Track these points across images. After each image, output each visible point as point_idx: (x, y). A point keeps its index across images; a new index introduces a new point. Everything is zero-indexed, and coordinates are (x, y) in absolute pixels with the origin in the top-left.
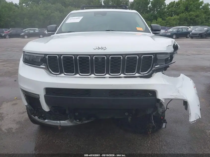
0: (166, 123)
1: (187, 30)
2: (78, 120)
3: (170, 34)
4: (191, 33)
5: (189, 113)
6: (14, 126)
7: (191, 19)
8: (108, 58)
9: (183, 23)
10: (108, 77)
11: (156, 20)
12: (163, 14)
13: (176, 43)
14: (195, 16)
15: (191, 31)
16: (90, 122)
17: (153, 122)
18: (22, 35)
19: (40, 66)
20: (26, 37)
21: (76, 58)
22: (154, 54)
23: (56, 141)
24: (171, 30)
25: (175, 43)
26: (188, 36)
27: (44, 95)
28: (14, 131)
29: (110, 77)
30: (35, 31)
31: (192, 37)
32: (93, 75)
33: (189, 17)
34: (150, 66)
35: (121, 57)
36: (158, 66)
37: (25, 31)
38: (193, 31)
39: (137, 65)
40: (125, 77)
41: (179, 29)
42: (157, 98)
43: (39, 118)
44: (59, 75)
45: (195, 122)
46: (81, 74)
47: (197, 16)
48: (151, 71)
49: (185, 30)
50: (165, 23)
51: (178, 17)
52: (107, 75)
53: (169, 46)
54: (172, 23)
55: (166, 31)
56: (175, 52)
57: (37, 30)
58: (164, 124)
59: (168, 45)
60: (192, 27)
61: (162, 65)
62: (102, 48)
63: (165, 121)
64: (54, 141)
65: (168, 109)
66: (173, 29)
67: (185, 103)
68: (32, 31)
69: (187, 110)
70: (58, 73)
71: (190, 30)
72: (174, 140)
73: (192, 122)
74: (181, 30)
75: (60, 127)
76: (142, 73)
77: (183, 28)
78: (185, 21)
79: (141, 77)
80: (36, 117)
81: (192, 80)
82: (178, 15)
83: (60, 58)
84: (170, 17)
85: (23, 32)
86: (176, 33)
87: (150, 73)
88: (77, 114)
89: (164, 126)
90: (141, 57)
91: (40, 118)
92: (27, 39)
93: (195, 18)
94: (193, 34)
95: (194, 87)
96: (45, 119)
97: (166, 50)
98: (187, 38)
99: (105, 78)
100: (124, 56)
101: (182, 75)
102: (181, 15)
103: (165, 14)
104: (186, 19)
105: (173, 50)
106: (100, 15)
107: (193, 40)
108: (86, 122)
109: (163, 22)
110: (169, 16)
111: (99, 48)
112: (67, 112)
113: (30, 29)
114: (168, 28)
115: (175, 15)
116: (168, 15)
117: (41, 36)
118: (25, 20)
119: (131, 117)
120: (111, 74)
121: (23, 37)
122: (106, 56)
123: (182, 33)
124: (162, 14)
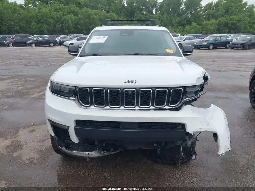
0: (196, 154)
1: (226, 39)
2: (105, 151)
3: (206, 44)
4: (231, 43)
5: (219, 145)
6: (35, 156)
7: (232, 24)
8: (138, 91)
9: (223, 29)
10: (137, 109)
11: (190, 26)
12: (199, 17)
13: (207, 74)
14: (237, 21)
15: (231, 40)
16: (117, 153)
17: (182, 154)
18: (29, 43)
19: (70, 97)
20: (33, 45)
21: (106, 91)
22: (184, 88)
23: (81, 172)
24: (207, 39)
25: (205, 74)
26: (228, 46)
27: (74, 127)
28: (35, 161)
29: (139, 110)
30: (44, 39)
31: (232, 48)
32: (122, 108)
33: (230, 22)
34: (179, 99)
35: (150, 91)
36: (188, 98)
37: (32, 38)
38: (233, 40)
39: (167, 96)
40: (155, 110)
41: (216, 38)
42: (186, 131)
43: (66, 149)
44: (90, 107)
45: (225, 154)
46: (111, 106)
47: (239, 21)
48: (181, 104)
49: (224, 39)
50: (201, 29)
51: (217, 22)
52: (137, 108)
53: (199, 78)
54: (209, 29)
55: (202, 40)
56: (205, 83)
57: (47, 37)
58: (194, 156)
59: (197, 78)
60: (233, 35)
61: (192, 97)
62: (132, 82)
63: (195, 153)
64: (80, 172)
65: (198, 140)
66: (209, 38)
67: (215, 135)
68: (41, 39)
69: (216, 142)
70: (89, 105)
71: (230, 38)
72: (204, 172)
73: (222, 154)
74: (220, 39)
75: (88, 158)
76: (171, 106)
77: (222, 37)
78: (225, 27)
79: (170, 109)
80: (64, 148)
81: (223, 111)
82: (216, 19)
83: (91, 90)
84: (207, 22)
85: (30, 39)
86: (213, 42)
87: (180, 105)
88: (104, 145)
89: (193, 158)
90: (171, 90)
91: (68, 149)
92: (35, 48)
93: (236, 23)
94: (233, 44)
95: (225, 118)
96: (72, 150)
97: (195, 82)
98: (226, 48)
99: (134, 110)
100: (154, 89)
101: (213, 106)
102: (220, 19)
103: (201, 18)
104: (226, 25)
105: (203, 81)
106: (127, 35)
107: (233, 51)
108: (114, 153)
109: (199, 27)
110: (206, 20)
111: (129, 82)
112: (96, 143)
113: (39, 36)
114: (204, 35)
115: (213, 19)
116: (205, 18)
117: (52, 45)
118: (32, 24)
119: (160, 149)
120: (141, 106)
121: (30, 45)
122: (136, 90)
123: (221, 42)
124: (197, 18)
